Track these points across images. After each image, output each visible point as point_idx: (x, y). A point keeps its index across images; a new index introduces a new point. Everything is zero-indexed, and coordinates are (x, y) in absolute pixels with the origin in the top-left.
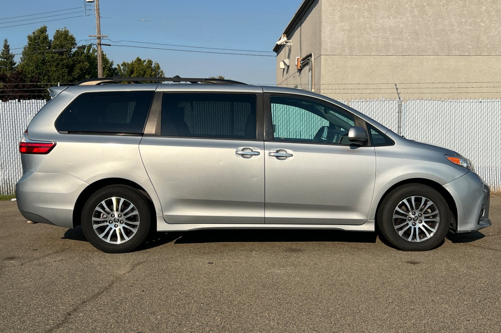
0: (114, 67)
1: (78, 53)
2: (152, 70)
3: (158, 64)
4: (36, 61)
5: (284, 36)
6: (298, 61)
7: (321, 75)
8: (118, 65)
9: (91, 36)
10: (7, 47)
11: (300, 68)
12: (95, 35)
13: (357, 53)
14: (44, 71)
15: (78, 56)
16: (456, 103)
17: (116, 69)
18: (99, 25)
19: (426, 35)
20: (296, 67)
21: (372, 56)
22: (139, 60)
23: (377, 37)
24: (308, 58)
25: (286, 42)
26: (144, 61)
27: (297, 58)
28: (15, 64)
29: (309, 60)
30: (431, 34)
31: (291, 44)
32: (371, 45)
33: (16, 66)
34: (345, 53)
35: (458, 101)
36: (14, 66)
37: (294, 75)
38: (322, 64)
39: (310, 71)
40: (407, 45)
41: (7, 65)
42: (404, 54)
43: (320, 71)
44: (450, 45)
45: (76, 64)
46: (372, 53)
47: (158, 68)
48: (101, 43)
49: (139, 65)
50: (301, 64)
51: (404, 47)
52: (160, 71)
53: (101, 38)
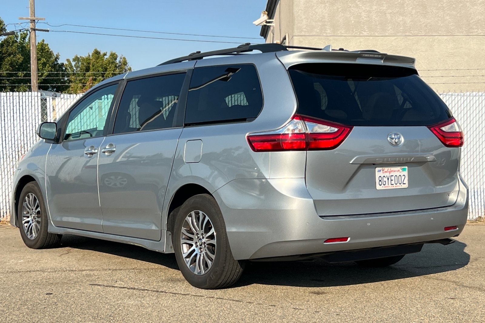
0: (60, 62)
1: (8, 42)
2: (116, 66)
3: (124, 58)
5: (264, 14)
8: (68, 60)
9: (23, 18)
12: (27, 17)
13: (343, 33)
15: (7, 47)
16: (459, 97)
17: (63, 64)
18: (33, 4)
19: (437, 8)
21: (363, 37)
22: (97, 53)
23: (369, 12)
26: (105, 55)
30: (443, 6)
31: (274, 24)
32: (361, 22)
34: (327, 33)
35: (462, 94)
40: (410, 22)
42: (407, 34)
44: (471, 22)
45: (4, 57)
46: (363, 32)
47: (124, 64)
48: (36, 28)
49: (97, 59)
51: (407, 24)
52: (126, 68)
53: (36, 21)
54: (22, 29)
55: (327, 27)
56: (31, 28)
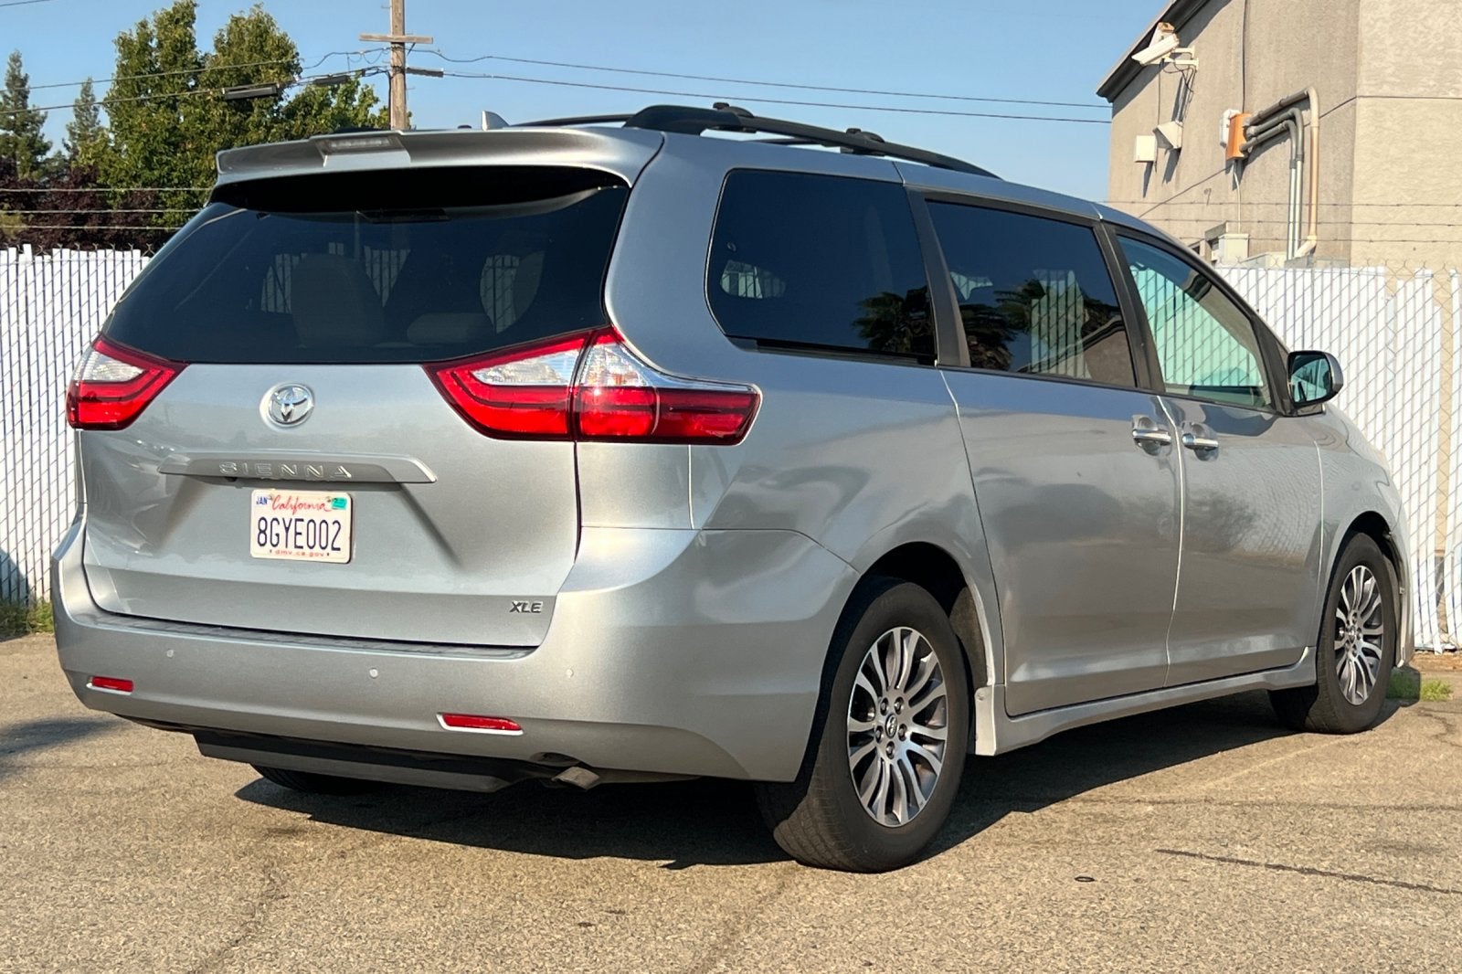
1: (307, 105)
4: (145, 135)
5: (1164, 31)
6: (1232, 127)
7: (1356, 177)
9: (371, 37)
10: (18, 85)
11: (1242, 155)
12: (383, 35)
14: (175, 174)
15: (304, 117)
20: (1223, 150)
24: (1289, 112)
25: (1174, 56)
27: (1227, 114)
28: (46, 148)
29: (1293, 118)
31: (1195, 62)
33: (49, 155)
36: (44, 157)
37: (1207, 185)
38: (1360, 131)
39: (1299, 163)
41: (17, 152)
43: (1352, 160)
48: (407, 66)
50: (1248, 138)
53: (406, 45)
54: (369, 69)
56: (394, 67)
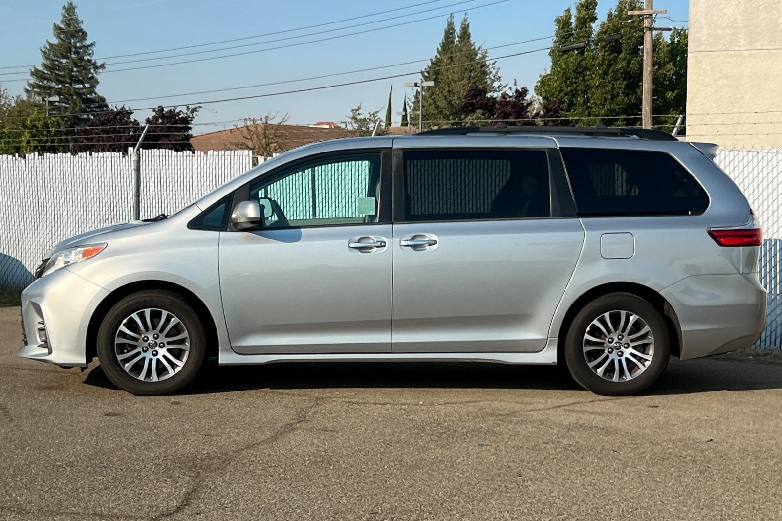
34: (740, 46)
55: (740, 36)
